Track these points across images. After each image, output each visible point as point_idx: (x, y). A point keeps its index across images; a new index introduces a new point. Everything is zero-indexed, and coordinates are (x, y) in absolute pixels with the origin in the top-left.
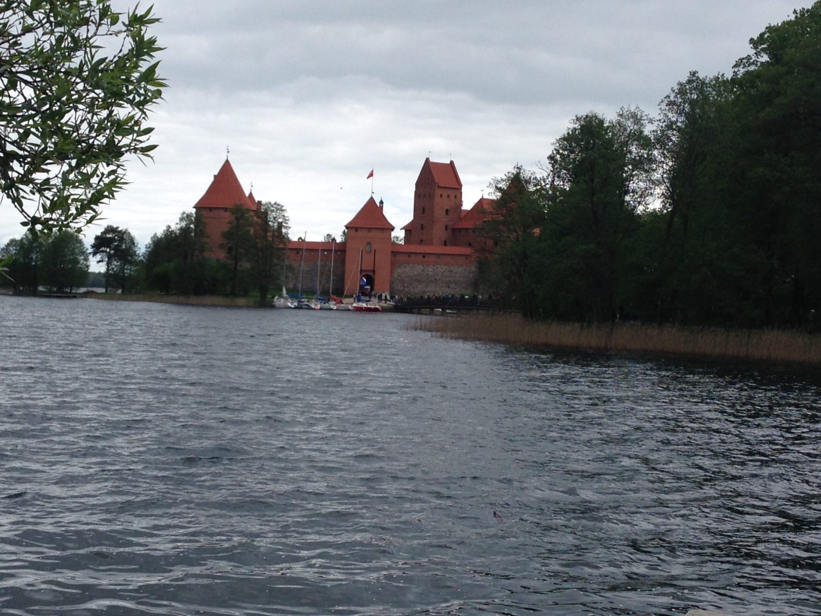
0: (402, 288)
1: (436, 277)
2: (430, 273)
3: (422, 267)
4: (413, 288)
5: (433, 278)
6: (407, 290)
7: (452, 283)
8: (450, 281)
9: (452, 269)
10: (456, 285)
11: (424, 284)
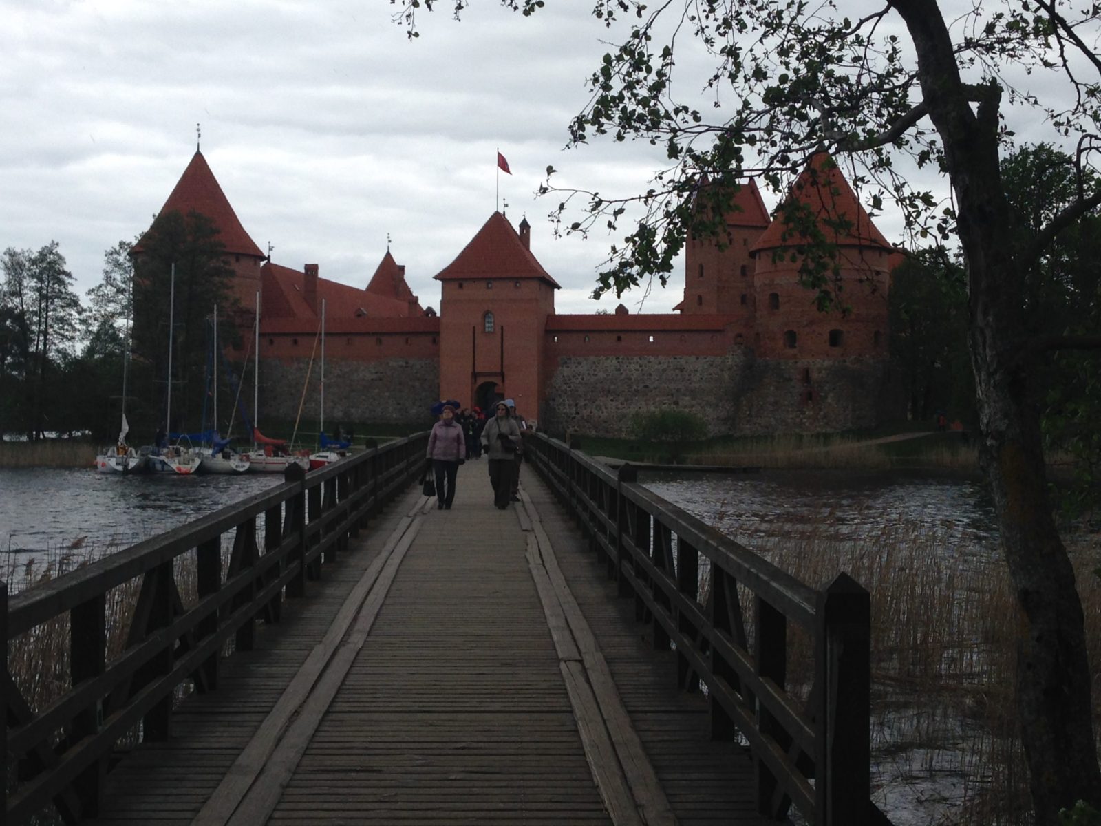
0: (574, 410)
1: (648, 383)
2: (635, 375)
3: (615, 362)
4: (599, 408)
5: (641, 385)
6: (586, 413)
7: (684, 395)
8: (678, 390)
9: (682, 362)
10: (693, 398)
11: (622, 399)
